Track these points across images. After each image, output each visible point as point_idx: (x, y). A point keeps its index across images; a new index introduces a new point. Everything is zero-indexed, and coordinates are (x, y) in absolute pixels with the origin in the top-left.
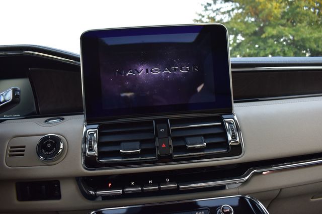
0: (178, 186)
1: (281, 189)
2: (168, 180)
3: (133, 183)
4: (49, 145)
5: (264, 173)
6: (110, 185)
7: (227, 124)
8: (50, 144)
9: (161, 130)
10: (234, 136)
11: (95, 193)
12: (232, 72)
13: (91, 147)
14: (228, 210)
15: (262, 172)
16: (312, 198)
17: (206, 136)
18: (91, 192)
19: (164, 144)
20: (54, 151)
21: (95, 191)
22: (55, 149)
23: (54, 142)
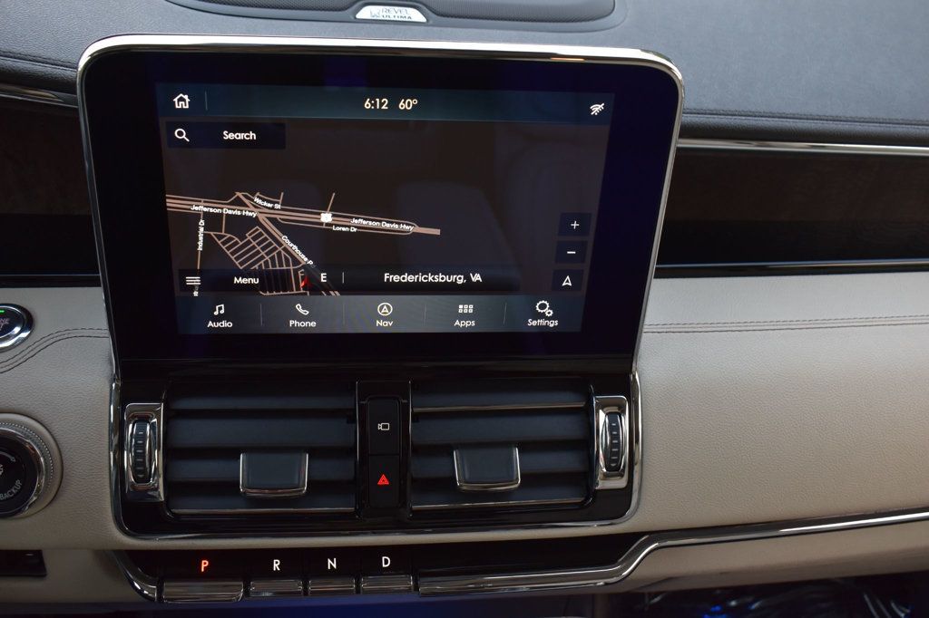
0: (416, 588)
3: (276, 564)
6: (205, 564)
7: (602, 414)
9: (380, 427)
11: (160, 594)
13: (143, 472)
17: (525, 447)
19: (387, 483)
20: (19, 491)
21: (160, 581)
22: (18, 482)
23: (13, 459)
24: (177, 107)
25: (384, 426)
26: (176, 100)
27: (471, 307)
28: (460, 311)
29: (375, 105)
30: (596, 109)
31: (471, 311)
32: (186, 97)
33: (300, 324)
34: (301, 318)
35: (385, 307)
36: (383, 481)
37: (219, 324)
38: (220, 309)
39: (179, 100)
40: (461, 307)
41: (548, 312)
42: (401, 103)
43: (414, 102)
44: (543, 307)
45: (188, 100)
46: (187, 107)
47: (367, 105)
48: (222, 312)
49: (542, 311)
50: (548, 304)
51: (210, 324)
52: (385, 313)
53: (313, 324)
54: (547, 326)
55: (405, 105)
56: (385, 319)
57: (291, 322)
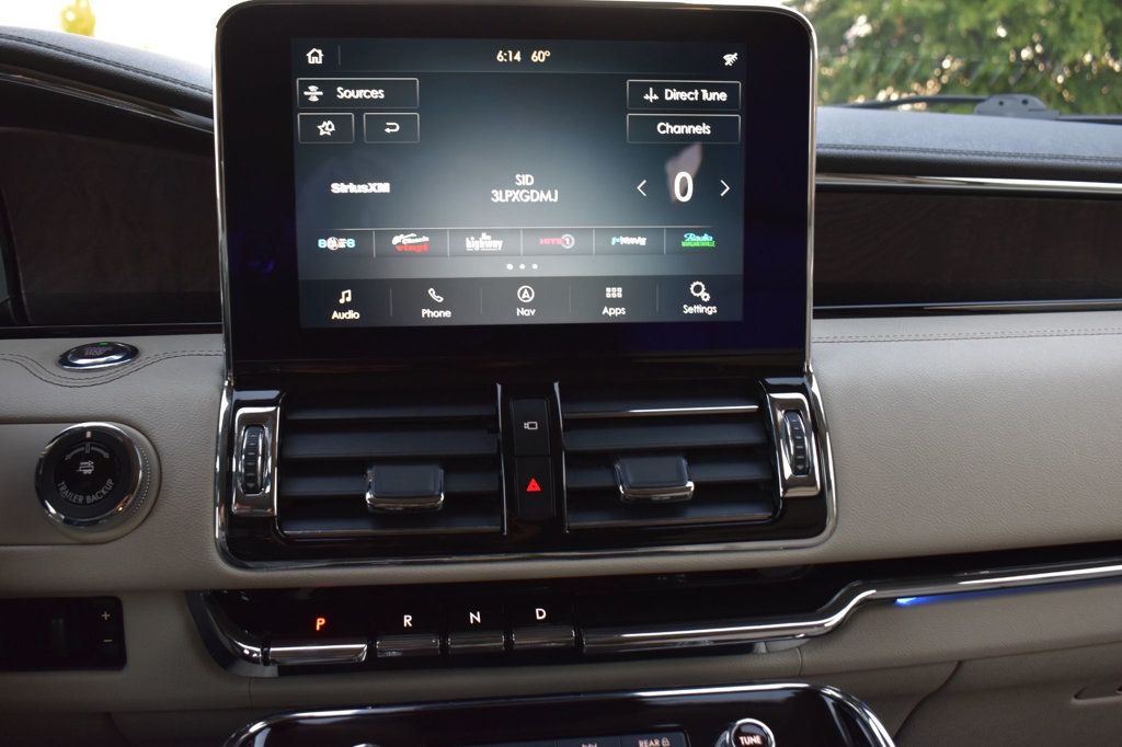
0: (579, 640)
1: (960, 663)
2: (541, 614)
3: (407, 620)
4: (87, 468)
5: (900, 601)
7: (780, 415)
8: (90, 463)
9: (527, 426)
10: (803, 462)
11: (265, 654)
12: (819, 188)
13: (254, 479)
14: (757, 740)
15: (894, 600)
16: (1076, 697)
17: (696, 455)
18: (247, 649)
19: (538, 488)
20: (109, 492)
21: (265, 644)
22: (110, 482)
23: (106, 455)
24: (310, 62)
25: (531, 426)
26: (309, 55)
27: (620, 290)
28: (608, 296)
29: (507, 57)
30: (730, 59)
31: (620, 296)
32: (319, 52)
33: (433, 314)
34: (434, 306)
35: (526, 291)
36: (534, 486)
37: (344, 315)
38: (347, 295)
39: (313, 55)
40: (608, 290)
41: (704, 295)
42: (534, 55)
43: (547, 53)
44: (698, 289)
45: (321, 55)
46: (320, 62)
47: (500, 57)
48: (349, 299)
49: (698, 295)
50: (703, 286)
51: (335, 315)
52: (526, 299)
53: (447, 314)
54: (705, 314)
55: (538, 57)
56: (527, 306)
57: (425, 312)
